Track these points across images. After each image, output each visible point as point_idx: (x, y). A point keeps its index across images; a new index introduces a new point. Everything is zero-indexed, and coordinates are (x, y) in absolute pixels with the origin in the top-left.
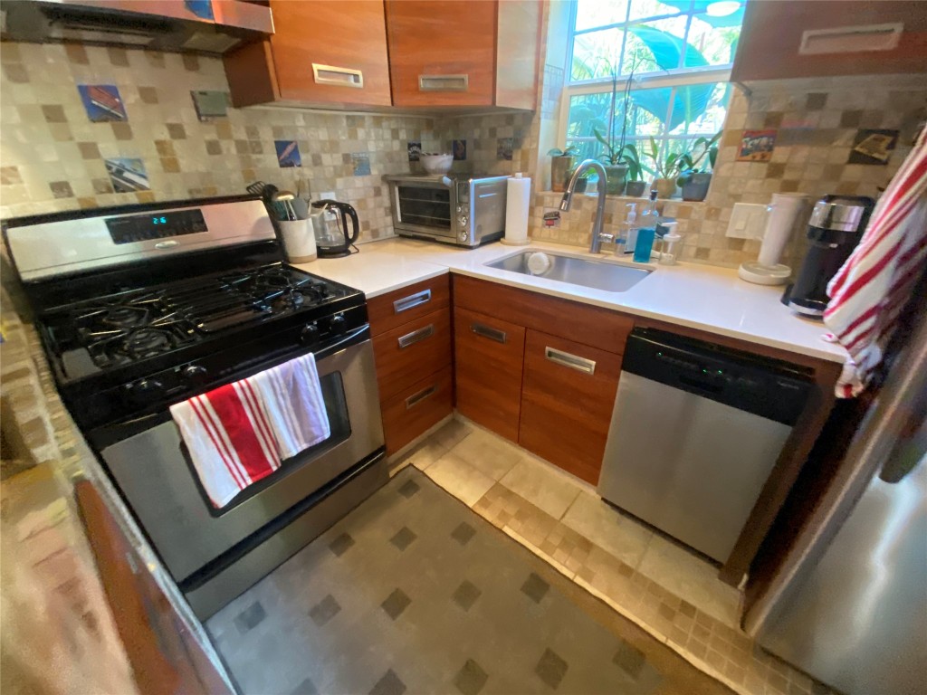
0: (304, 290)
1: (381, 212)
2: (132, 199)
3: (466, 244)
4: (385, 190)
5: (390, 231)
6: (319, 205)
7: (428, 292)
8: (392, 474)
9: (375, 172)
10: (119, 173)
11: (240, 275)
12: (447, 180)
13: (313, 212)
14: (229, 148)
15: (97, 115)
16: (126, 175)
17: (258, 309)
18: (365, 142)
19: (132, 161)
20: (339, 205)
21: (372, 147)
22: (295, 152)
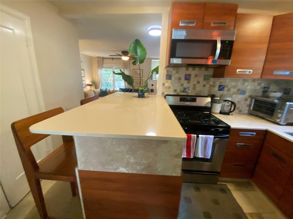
0: (214, 121)
1: (245, 105)
2: (185, 94)
3: (279, 123)
4: (249, 100)
5: (247, 111)
6: (226, 101)
7: (255, 133)
8: (218, 183)
9: (247, 94)
10: (185, 89)
11: (199, 113)
12: (276, 101)
13: (223, 102)
14: (208, 86)
15: (186, 79)
16: (186, 90)
17: (202, 121)
18: (247, 86)
19: (188, 87)
20: (231, 102)
21: (249, 87)
22: (224, 88)
